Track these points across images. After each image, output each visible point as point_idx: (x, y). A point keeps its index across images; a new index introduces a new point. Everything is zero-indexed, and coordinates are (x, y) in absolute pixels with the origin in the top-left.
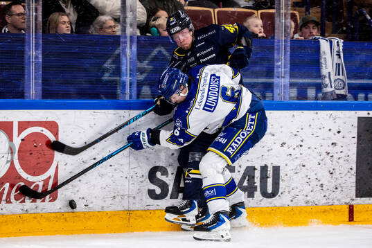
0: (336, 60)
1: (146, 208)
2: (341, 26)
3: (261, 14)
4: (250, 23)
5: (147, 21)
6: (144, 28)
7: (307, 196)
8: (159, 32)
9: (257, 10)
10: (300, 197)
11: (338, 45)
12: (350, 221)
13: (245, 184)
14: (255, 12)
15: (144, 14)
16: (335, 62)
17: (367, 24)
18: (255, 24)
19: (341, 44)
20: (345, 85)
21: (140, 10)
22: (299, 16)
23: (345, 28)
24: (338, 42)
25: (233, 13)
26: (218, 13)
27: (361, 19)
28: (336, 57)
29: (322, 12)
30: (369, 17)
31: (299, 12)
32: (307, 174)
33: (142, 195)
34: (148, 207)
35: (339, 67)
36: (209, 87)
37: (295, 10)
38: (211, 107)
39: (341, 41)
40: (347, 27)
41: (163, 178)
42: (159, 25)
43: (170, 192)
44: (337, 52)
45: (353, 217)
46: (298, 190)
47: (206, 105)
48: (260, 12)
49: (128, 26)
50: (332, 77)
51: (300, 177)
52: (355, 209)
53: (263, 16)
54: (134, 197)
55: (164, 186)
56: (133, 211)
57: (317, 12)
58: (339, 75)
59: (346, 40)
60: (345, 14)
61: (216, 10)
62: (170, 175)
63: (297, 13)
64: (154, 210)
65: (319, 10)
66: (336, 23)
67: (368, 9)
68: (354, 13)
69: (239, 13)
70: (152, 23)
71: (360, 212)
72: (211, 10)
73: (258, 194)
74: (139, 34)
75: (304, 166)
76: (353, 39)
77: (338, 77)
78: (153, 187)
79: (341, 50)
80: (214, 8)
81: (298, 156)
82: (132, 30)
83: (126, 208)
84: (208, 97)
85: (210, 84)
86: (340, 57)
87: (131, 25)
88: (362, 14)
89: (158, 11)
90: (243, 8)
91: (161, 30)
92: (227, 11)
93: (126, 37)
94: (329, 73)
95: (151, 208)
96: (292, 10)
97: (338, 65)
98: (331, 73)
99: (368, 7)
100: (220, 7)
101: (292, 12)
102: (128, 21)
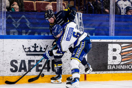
0: (80, 21)
1: (9, 75)
2: (81, 8)
3: (52, 3)
4: (48, 7)
5: (10, 6)
6: (9, 9)
7: (69, 71)
8: (14, 10)
9: (51, 2)
10: (67, 71)
11: (80, 15)
12: (85, 80)
13: (46, 66)
14: (50, 3)
15: (8, 3)
16: (79, 21)
17: (91, 7)
18: (49, 8)
19: (82, 15)
20: (83, 30)
21: (7, 2)
22: (66, 4)
23: (83, 9)
24: (80, 14)
25: (41, 3)
26: (36, 3)
27: (88, 5)
28: (80, 20)
29: (74, 3)
30: (92, 5)
31: (66, 3)
32: (69, 63)
33: (8, 71)
34: (10, 75)
35: (81, 23)
36: (69, 32)
37: (64, 2)
38: (69, 39)
39: (81, 14)
40: (83, 8)
41: (16, 64)
42: (15, 7)
43: (18, 69)
44: (80, 18)
45: (86, 79)
46: (66, 69)
47: (67, 39)
48: (51, 3)
49: (3, 8)
50: (78, 27)
51: (66, 64)
52: (87, 76)
53: (53, 4)
54: (5, 71)
55: (16, 67)
56: (5, 76)
57: (73, 3)
58: (81, 26)
59: (83, 13)
60: (83, 4)
61: (35, 2)
62: (18, 63)
63: (65, 3)
64: (12, 76)
65: (73, 2)
66: (79, 7)
67: (91, 2)
68: (86, 3)
69: (44, 3)
70: (12, 7)
71: (89, 77)
72: (33, 2)
73: (51, 70)
74: (7, 11)
75: (68, 60)
76: (86, 13)
77: (80, 27)
78: (12, 67)
79: (82, 17)
80: (34, 1)
81: (66, 56)
82: (4, 9)
83: (2, 75)
84: (68, 35)
85: (69, 31)
86: (81, 20)
87: (4, 8)
88: (89, 3)
89: (14, 2)
90: (45, 1)
91: (15, 9)
92: (39, 2)
93: (2, 12)
94: (77, 25)
95: (11, 75)
96: (63, 2)
97: (80, 23)
98: (78, 26)
99: (91, 1)
100: (37, 1)
101: (63, 3)
102: (3, 6)
